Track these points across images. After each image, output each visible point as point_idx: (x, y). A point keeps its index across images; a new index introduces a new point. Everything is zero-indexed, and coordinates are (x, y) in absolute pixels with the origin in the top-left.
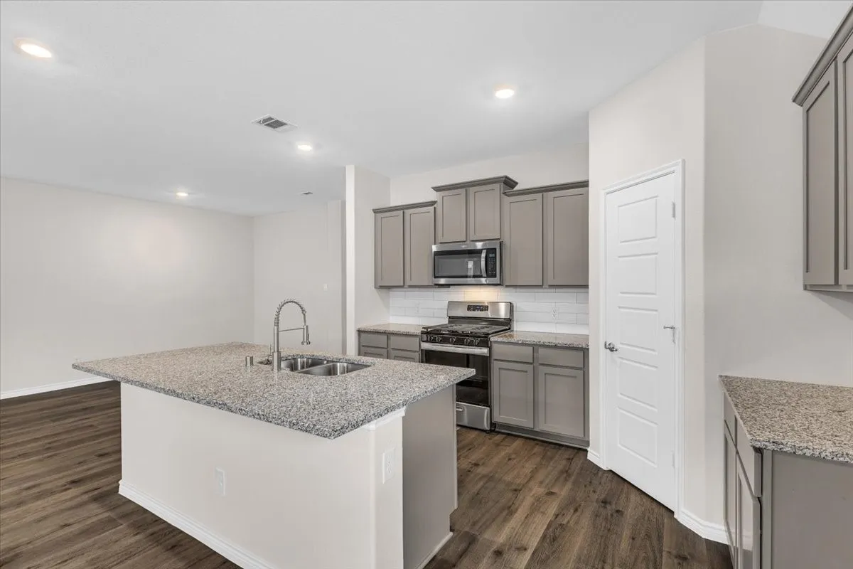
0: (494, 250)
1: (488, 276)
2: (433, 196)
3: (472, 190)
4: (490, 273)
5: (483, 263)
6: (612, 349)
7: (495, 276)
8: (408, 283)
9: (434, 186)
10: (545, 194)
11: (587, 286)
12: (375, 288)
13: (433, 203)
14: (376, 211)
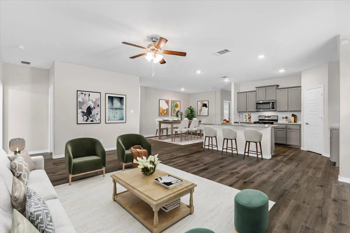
0: (274, 103)
1: (272, 109)
2: (255, 89)
3: (267, 88)
4: (273, 108)
5: (271, 106)
6: (307, 124)
7: (274, 109)
8: (248, 111)
9: (256, 87)
10: (288, 89)
11: (300, 111)
12: (238, 112)
13: (255, 91)
14: (238, 93)
